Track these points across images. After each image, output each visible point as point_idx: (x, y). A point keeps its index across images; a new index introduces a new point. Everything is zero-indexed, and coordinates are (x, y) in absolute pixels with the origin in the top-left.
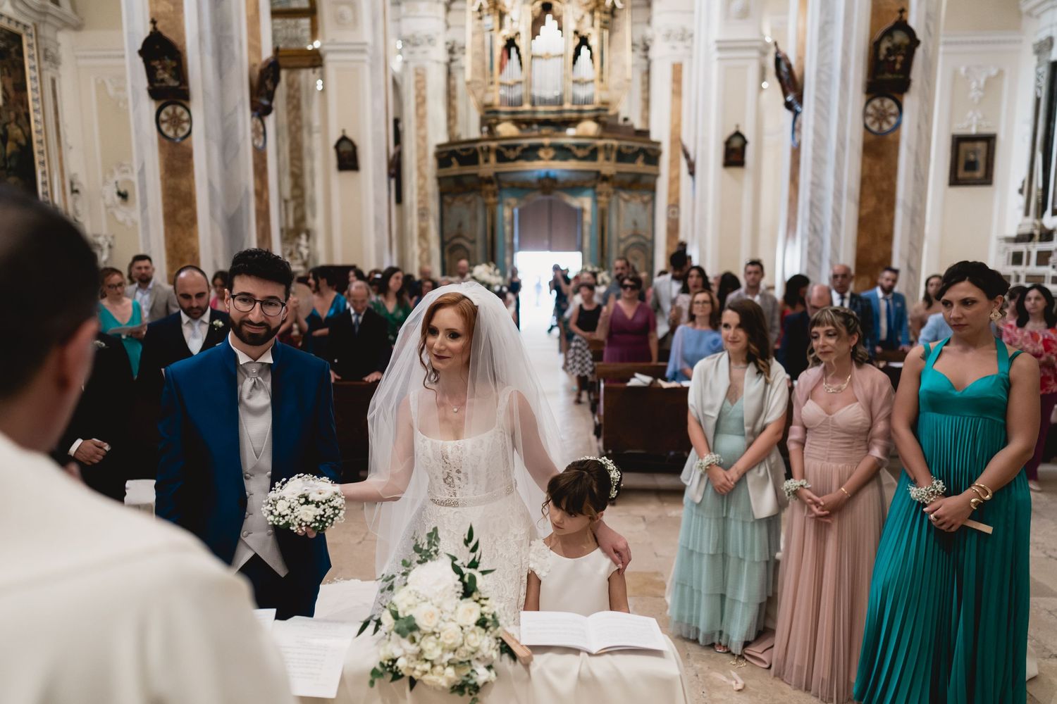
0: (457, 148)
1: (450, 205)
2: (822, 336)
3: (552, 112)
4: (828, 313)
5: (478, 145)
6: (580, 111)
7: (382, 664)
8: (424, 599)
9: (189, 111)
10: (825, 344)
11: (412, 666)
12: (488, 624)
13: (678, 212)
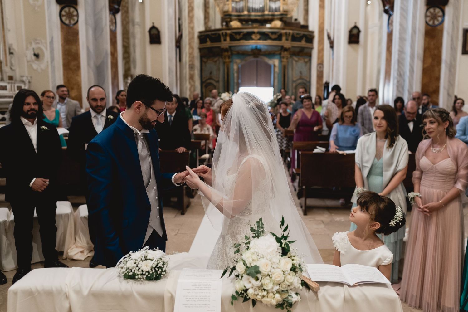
0: (210, 33)
1: (205, 63)
2: (428, 124)
3: (259, 16)
4: (431, 111)
5: (221, 32)
6: (273, 15)
7: (237, 292)
8: (262, 256)
9: (77, 11)
10: (430, 128)
11: (256, 293)
12: (297, 270)
13: (323, 67)
